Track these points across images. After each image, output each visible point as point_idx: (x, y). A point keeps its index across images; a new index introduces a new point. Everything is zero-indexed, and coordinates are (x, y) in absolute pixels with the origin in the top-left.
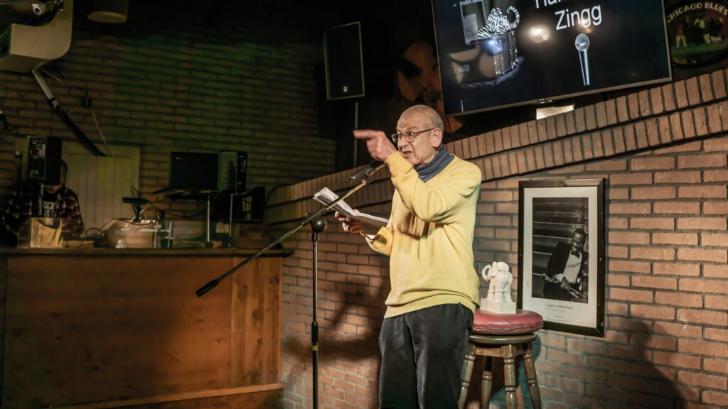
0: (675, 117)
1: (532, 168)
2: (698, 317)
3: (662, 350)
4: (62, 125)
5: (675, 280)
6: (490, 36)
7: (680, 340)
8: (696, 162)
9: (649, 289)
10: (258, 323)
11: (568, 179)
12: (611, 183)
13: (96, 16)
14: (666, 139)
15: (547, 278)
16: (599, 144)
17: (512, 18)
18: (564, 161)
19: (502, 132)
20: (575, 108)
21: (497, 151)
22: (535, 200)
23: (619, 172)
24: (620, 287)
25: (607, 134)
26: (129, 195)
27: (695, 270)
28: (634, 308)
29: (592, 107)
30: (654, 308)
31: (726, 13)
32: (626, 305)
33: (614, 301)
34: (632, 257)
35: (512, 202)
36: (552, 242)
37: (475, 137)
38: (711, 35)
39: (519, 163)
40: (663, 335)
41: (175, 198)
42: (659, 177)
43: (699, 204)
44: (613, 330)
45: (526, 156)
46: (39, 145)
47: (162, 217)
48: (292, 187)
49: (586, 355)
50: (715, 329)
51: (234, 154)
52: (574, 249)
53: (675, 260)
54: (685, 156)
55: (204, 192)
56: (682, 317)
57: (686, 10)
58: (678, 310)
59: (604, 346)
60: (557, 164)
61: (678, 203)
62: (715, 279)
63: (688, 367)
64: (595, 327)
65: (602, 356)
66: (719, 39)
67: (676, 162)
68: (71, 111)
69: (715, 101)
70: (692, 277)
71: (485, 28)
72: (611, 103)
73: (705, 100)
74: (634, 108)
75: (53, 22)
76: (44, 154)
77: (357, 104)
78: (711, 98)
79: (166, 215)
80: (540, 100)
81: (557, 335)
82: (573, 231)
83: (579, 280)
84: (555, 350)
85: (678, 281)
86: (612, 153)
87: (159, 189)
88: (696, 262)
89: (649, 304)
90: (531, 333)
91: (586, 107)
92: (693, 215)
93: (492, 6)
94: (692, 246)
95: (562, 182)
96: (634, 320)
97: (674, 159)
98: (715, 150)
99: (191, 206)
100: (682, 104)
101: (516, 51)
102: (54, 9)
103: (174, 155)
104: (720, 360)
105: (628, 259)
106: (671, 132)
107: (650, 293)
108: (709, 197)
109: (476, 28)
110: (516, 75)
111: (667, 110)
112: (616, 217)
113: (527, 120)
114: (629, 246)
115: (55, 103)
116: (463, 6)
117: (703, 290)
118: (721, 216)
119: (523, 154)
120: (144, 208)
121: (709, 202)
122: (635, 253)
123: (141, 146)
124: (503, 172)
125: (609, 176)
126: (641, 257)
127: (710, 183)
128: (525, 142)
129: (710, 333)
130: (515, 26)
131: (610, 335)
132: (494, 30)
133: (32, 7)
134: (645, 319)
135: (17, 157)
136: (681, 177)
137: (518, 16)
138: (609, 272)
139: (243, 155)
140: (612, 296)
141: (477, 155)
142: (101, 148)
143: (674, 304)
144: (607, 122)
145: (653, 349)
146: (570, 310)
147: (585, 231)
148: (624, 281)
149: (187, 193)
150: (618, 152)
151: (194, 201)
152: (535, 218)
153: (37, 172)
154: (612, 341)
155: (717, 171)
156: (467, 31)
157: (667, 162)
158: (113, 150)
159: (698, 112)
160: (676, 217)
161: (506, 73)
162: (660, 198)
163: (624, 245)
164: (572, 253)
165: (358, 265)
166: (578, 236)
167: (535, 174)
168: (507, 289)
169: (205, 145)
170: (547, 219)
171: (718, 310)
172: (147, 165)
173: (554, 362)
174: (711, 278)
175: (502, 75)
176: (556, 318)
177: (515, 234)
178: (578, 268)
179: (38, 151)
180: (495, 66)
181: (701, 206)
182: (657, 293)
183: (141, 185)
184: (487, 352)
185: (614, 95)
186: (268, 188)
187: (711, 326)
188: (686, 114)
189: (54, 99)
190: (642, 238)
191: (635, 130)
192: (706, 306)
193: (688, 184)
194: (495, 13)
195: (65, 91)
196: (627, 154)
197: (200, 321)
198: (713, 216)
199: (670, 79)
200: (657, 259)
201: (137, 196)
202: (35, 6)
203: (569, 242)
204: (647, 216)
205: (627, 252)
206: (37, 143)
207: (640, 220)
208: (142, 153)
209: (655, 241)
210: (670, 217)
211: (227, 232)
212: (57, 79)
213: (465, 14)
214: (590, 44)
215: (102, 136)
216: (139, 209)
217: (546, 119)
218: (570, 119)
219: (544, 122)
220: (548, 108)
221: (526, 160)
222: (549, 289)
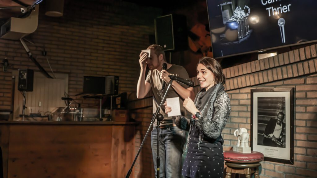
1: (257, 83)
4: (33, 64)
6: (235, 20)
11: (275, 88)
12: (297, 90)
13: (48, 13)
15: (265, 136)
16: (290, 71)
17: (246, 11)
18: (273, 79)
19: (242, 66)
20: (278, 54)
21: (240, 75)
22: (259, 98)
23: (300, 84)
24: (301, 140)
25: (294, 66)
26: (64, 96)
28: (308, 150)
29: (287, 53)
32: (305, 149)
33: (298, 147)
34: (308, 126)
35: (248, 99)
36: (267, 118)
37: (229, 68)
39: (251, 80)
41: (85, 97)
44: (299, 161)
46: (24, 73)
47: (79, 106)
49: (285, 173)
51: (113, 77)
52: (279, 122)
55: (99, 95)
59: (293, 169)
60: (270, 81)
64: (289, 159)
65: (293, 174)
68: (37, 58)
71: (233, 16)
72: (296, 51)
74: (308, 53)
75: (30, 16)
76: (26, 77)
77: (170, 53)
79: (81, 106)
80: (261, 50)
81: (270, 163)
82: (278, 113)
83: (281, 137)
84: (269, 171)
86: (297, 75)
87: (78, 93)
90: (258, 163)
91: (284, 53)
93: (236, 5)
95: (272, 90)
96: (309, 156)
99: (92, 101)
101: (249, 27)
102: (30, 10)
103: (85, 77)
105: (306, 126)
109: (229, 16)
110: (249, 39)
112: (299, 106)
113: (255, 60)
114: (306, 120)
115: (30, 54)
116: (222, 6)
119: (253, 76)
120: (71, 102)
122: (309, 124)
123: (69, 73)
124: (243, 85)
125: (295, 87)
126: (312, 126)
128: (254, 71)
131: (296, 163)
132: (237, 17)
133: (21, 9)
134: (315, 156)
135: (13, 79)
137: (249, 10)
138: (296, 133)
139: (117, 78)
140: (298, 145)
141: (230, 77)
142: (49, 74)
144: (295, 60)
146: (276, 151)
147: (284, 113)
149: (91, 95)
150: (300, 75)
151: (94, 99)
152: (259, 107)
153: (23, 86)
154: (298, 166)
156: (224, 18)
158: (57, 75)
161: (244, 37)
163: (304, 120)
164: (277, 124)
166: (280, 115)
167: (259, 86)
168: (247, 141)
169: (98, 73)
170: (264, 107)
172: (72, 82)
173: (269, 176)
175: (241, 38)
176: (269, 155)
177: (249, 114)
178: (280, 131)
179: (23, 76)
180: (238, 34)
183: (69, 92)
184: (237, 172)
185: (298, 47)
186: (128, 93)
189: (29, 52)
191: (308, 64)
194: (238, 9)
195: (34, 48)
196: (305, 75)
197: (97, 155)
201: (67, 97)
202: (22, 9)
203: (276, 118)
204: (315, 105)
205: (305, 123)
206: (23, 72)
207: (311, 107)
208: (70, 77)
211: (110, 113)
212: (31, 43)
213: (223, 10)
214: (285, 23)
215: (51, 69)
216: (69, 103)
217: (264, 59)
218: (276, 60)
219: (263, 61)
220: (264, 54)
221: (254, 79)
222: (265, 141)
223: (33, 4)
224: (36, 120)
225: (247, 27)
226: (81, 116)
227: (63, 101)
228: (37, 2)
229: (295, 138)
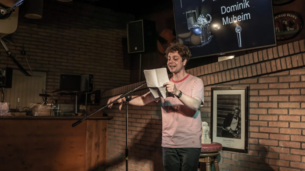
0: (278, 61)
1: (217, 82)
2: (288, 145)
3: (273, 159)
4: (12, 62)
5: (278, 129)
6: (199, 26)
7: (280, 154)
8: (287, 79)
9: (267, 133)
10: (97, 149)
11: (232, 86)
12: (251, 88)
13: (28, 16)
14: (274, 70)
15: (223, 129)
16: (246, 72)
17: (208, 19)
18: (231, 79)
19: (204, 67)
20: (235, 57)
21: (202, 75)
22: (218, 95)
23: (254, 84)
24: (254, 132)
25: (249, 68)
26: (42, 93)
27: (287, 125)
28: (260, 141)
29: (242, 56)
30: (269, 141)
31: (296, 18)
32: (257, 140)
33: (252, 138)
34: (260, 119)
35: (208, 96)
36: (225, 113)
38: (290, 27)
39: (211, 80)
40: (273, 152)
41: (62, 94)
42: (271, 86)
43: (288, 97)
44: (252, 150)
45: (214, 77)
46: (2, 71)
47: (56, 102)
48: (112, 90)
49: (240, 161)
50: (295, 150)
51: (88, 76)
52: (235, 116)
53: (278, 121)
54: (282, 77)
55: (75, 92)
56: (281, 145)
57: (279, 17)
58: (279, 142)
59: (248, 157)
60: (228, 80)
61: (279, 97)
62: (295, 128)
63: (284, 165)
64: (244, 149)
65: (247, 161)
66: (293, 29)
67: (278, 79)
68: (16, 57)
69: (295, 54)
70: (285, 128)
72: (251, 55)
73: (291, 53)
74: (260, 57)
75: (9, 18)
76: (5, 75)
77: (141, 55)
78: (293, 53)
79: (58, 102)
80: (220, 53)
81: (227, 152)
82: (234, 108)
83: (237, 129)
84: (227, 159)
85: (279, 129)
86: (251, 76)
87: (55, 90)
88: (287, 121)
89: (267, 139)
91: (240, 56)
92: (286, 102)
93: (200, 14)
94: (285, 115)
95: (230, 88)
96: (261, 146)
97: (277, 78)
98: (295, 74)
99: (68, 98)
100: (281, 55)
102: (10, 12)
103: (62, 76)
104: (297, 162)
105: (258, 120)
106: (276, 67)
107: (268, 135)
108: (292, 94)
110: (210, 43)
111: (275, 58)
112: (253, 103)
113: (215, 62)
114: (258, 115)
115: (9, 53)
116: (188, 14)
117: (290, 133)
118: (298, 102)
120: (48, 98)
121: (293, 96)
122: (261, 118)
123: (47, 72)
125: (250, 86)
126: (263, 120)
127: (293, 88)
128: (214, 71)
129: (293, 151)
130: (209, 22)
131: (250, 153)
132: (200, 24)
134: (265, 145)
136: (280, 86)
137: (211, 18)
138: (250, 126)
139: (91, 76)
140: (251, 136)
142: (28, 72)
143: (278, 139)
144: (249, 63)
145: (269, 158)
146: (233, 142)
147: (240, 108)
148: (256, 129)
149: (67, 92)
150: (254, 75)
151: (70, 96)
152: (218, 103)
153: (2, 83)
154: (251, 155)
155: (296, 83)
156: (189, 24)
157: (274, 80)
158: (35, 73)
159: (287, 58)
160: (278, 102)
161: (206, 42)
162: (272, 95)
163: (256, 114)
164: (234, 118)
165: (141, 123)
166: (237, 110)
167: (218, 85)
168: (207, 133)
169: (74, 72)
170: (223, 103)
171: (296, 142)
172: (49, 80)
173: (226, 164)
174: (294, 128)
175: (204, 43)
176: (227, 146)
177: (209, 110)
178: (236, 124)
179: (2, 73)
180: (201, 39)
181: (289, 98)
182: (270, 135)
183: (47, 89)
185: (252, 51)
186: (102, 91)
187: (293, 148)
188: (283, 60)
189: (9, 51)
190: (264, 111)
191: (261, 66)
192: (291, 140)
193: (283, 89)
194: (201, 17)
195: (14, 48)
196: (258, 76)
197: (72, 147)
198: (294, 102)
199: (276, 45)
200: (270, 120)
201: (45, 94)
202: (2, 10)
203: (233, 113)
204: (266, 102)
205: (257, 117)
207: (263, 104)
208: (47, 75)
209: (269, 113)
210: (276, 103)
211: (84, 109)
212: (11, 43)
213: (188, 17)
214: (242, 30)
215: (30, 68)
216: (46, 99)
217: (223, 61)
218: (233, 61)
219: (222, 62)
220: (223, 57)
221: (214, 79)
222: (224, 133)
223: (13, 7)
224: (14, 115)
225: (209, 32)
226: (58, 111)
227: (41, 97)
228: (16, 4)
229: (248, 131)
